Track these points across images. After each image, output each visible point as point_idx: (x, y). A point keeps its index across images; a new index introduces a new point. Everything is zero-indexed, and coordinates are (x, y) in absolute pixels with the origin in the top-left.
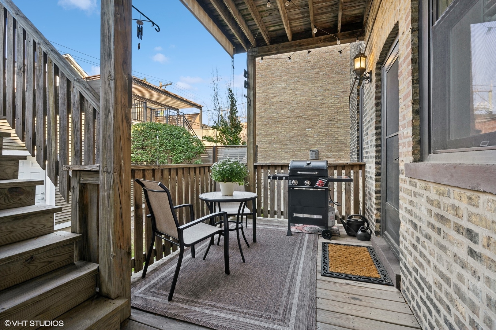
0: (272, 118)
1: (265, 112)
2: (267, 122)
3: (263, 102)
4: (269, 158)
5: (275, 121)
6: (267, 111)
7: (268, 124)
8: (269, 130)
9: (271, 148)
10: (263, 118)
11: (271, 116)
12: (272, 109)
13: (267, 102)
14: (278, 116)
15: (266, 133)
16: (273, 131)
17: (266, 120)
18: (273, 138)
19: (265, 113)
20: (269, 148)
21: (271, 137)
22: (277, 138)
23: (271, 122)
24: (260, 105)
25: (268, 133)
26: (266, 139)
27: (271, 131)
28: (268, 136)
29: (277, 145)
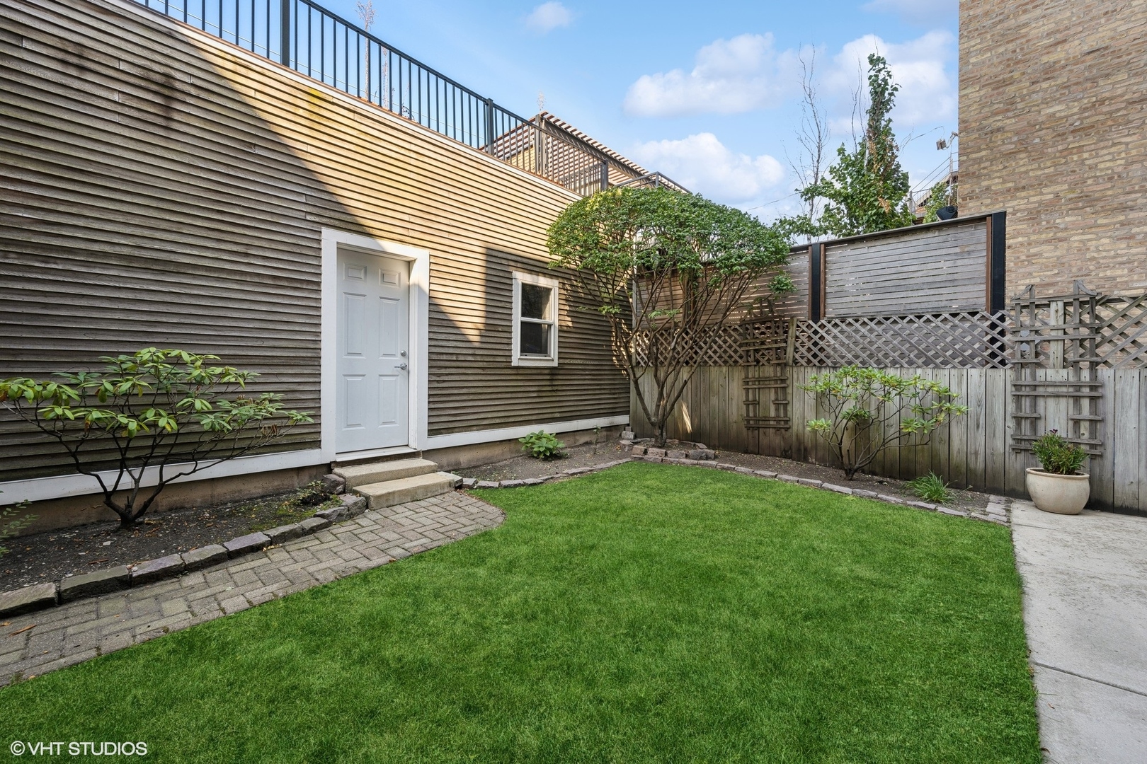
0: (1043, 123)
1: (1008, 110)
2: (1021, 142)
3: (1001, 78)
4: (1030, 269)
5: (1061, 130)
6: (1020, 106)
7: (1026, 150)
8: (1026, 172)
9: (1040, 233)
10: (999, 136)
11: (1040, 119)
12: (1045, 90)
13: (1016, 75)
14: (1076, 110)
15: (1010, 185)
16: (1052, 169)
17: (1015, 139)
18: (1051, 196)
19: (1010, 114)
20: (1027, 235)
21: (1041, 194)
22: (1071, 190)
23: (1037, 140)
24: (982, 93)
25: (1024, 183)
26: (1015, 203)
27: (1040, 173)
28: (1023, 194)
29: (1067, 219)
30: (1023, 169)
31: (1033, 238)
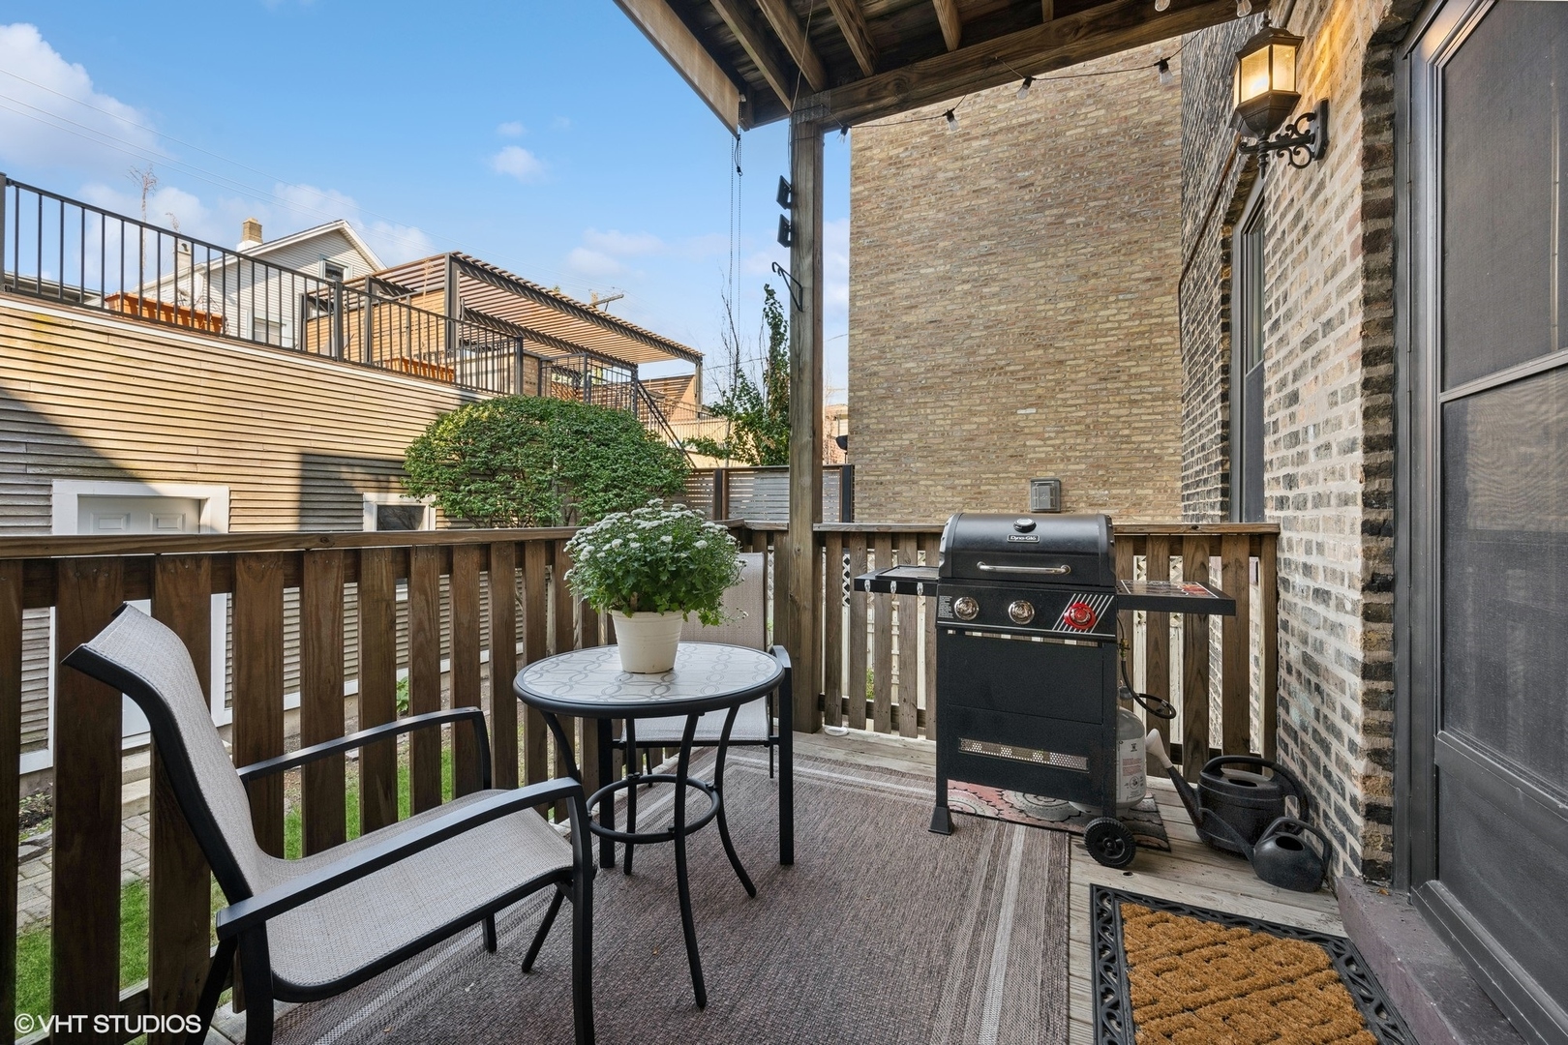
0: (902, 375)
1: (881, 358)
2: (889, 388)
3: (876, 326)
4: (895, 505)
5: (914, 385)
6: (889, 356)
7: (892, 397)
8: (892, 417)
9: (901, 474)
10: (875, 378)
11: (902, 372)
12: (904, 346)
13: (886, 327)
14: (922, 370)
15: (882, 426)
16: (908, 419)
17: (885, 385)
18: (907, 442)
19: (882, 361)
20: (893, 474)
21: (901, 439)
22: (920, 440)
23: (899, 390)
24: (864, 336)
25: (891, 426)
26: (886, 443)
27: (901, 420)
28: (890, 436)
29: (918, 465)
30: (890, 414)
31: (897, 477)
